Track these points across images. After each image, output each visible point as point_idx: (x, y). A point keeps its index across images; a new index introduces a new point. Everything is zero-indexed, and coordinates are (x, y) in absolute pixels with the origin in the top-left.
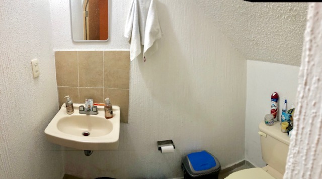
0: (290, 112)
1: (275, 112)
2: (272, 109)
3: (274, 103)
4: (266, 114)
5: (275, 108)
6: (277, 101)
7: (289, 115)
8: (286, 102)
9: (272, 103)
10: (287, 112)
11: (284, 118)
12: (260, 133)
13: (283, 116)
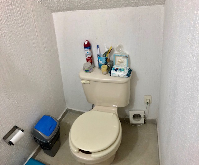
0: (105, 55)
1: (90, 60)
2: (88, 57)
3: (88, 51)
4: (83, 64)
5: (90, 56)
6: (90, 49)
7: (105, 58)
8: (98, 47)
9: (86, 52)
10: (102, 56)
11: (101, 62)
12: (83, 82)
13: (100, 60)
